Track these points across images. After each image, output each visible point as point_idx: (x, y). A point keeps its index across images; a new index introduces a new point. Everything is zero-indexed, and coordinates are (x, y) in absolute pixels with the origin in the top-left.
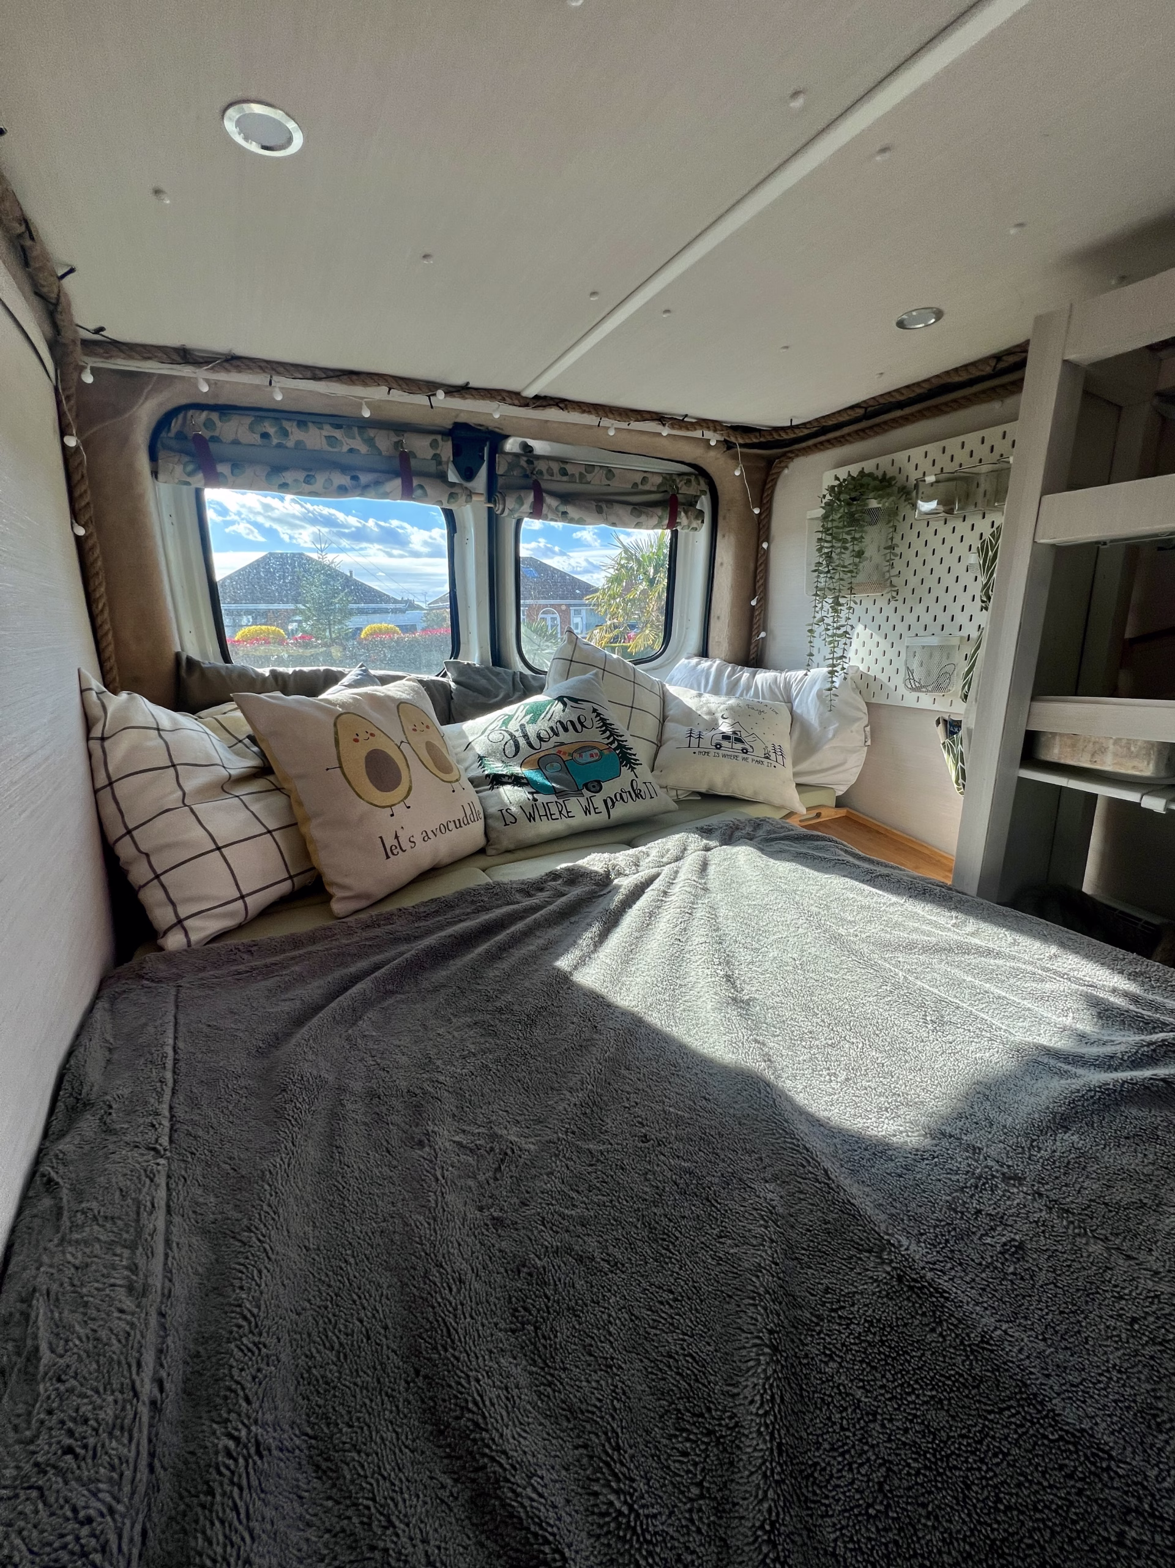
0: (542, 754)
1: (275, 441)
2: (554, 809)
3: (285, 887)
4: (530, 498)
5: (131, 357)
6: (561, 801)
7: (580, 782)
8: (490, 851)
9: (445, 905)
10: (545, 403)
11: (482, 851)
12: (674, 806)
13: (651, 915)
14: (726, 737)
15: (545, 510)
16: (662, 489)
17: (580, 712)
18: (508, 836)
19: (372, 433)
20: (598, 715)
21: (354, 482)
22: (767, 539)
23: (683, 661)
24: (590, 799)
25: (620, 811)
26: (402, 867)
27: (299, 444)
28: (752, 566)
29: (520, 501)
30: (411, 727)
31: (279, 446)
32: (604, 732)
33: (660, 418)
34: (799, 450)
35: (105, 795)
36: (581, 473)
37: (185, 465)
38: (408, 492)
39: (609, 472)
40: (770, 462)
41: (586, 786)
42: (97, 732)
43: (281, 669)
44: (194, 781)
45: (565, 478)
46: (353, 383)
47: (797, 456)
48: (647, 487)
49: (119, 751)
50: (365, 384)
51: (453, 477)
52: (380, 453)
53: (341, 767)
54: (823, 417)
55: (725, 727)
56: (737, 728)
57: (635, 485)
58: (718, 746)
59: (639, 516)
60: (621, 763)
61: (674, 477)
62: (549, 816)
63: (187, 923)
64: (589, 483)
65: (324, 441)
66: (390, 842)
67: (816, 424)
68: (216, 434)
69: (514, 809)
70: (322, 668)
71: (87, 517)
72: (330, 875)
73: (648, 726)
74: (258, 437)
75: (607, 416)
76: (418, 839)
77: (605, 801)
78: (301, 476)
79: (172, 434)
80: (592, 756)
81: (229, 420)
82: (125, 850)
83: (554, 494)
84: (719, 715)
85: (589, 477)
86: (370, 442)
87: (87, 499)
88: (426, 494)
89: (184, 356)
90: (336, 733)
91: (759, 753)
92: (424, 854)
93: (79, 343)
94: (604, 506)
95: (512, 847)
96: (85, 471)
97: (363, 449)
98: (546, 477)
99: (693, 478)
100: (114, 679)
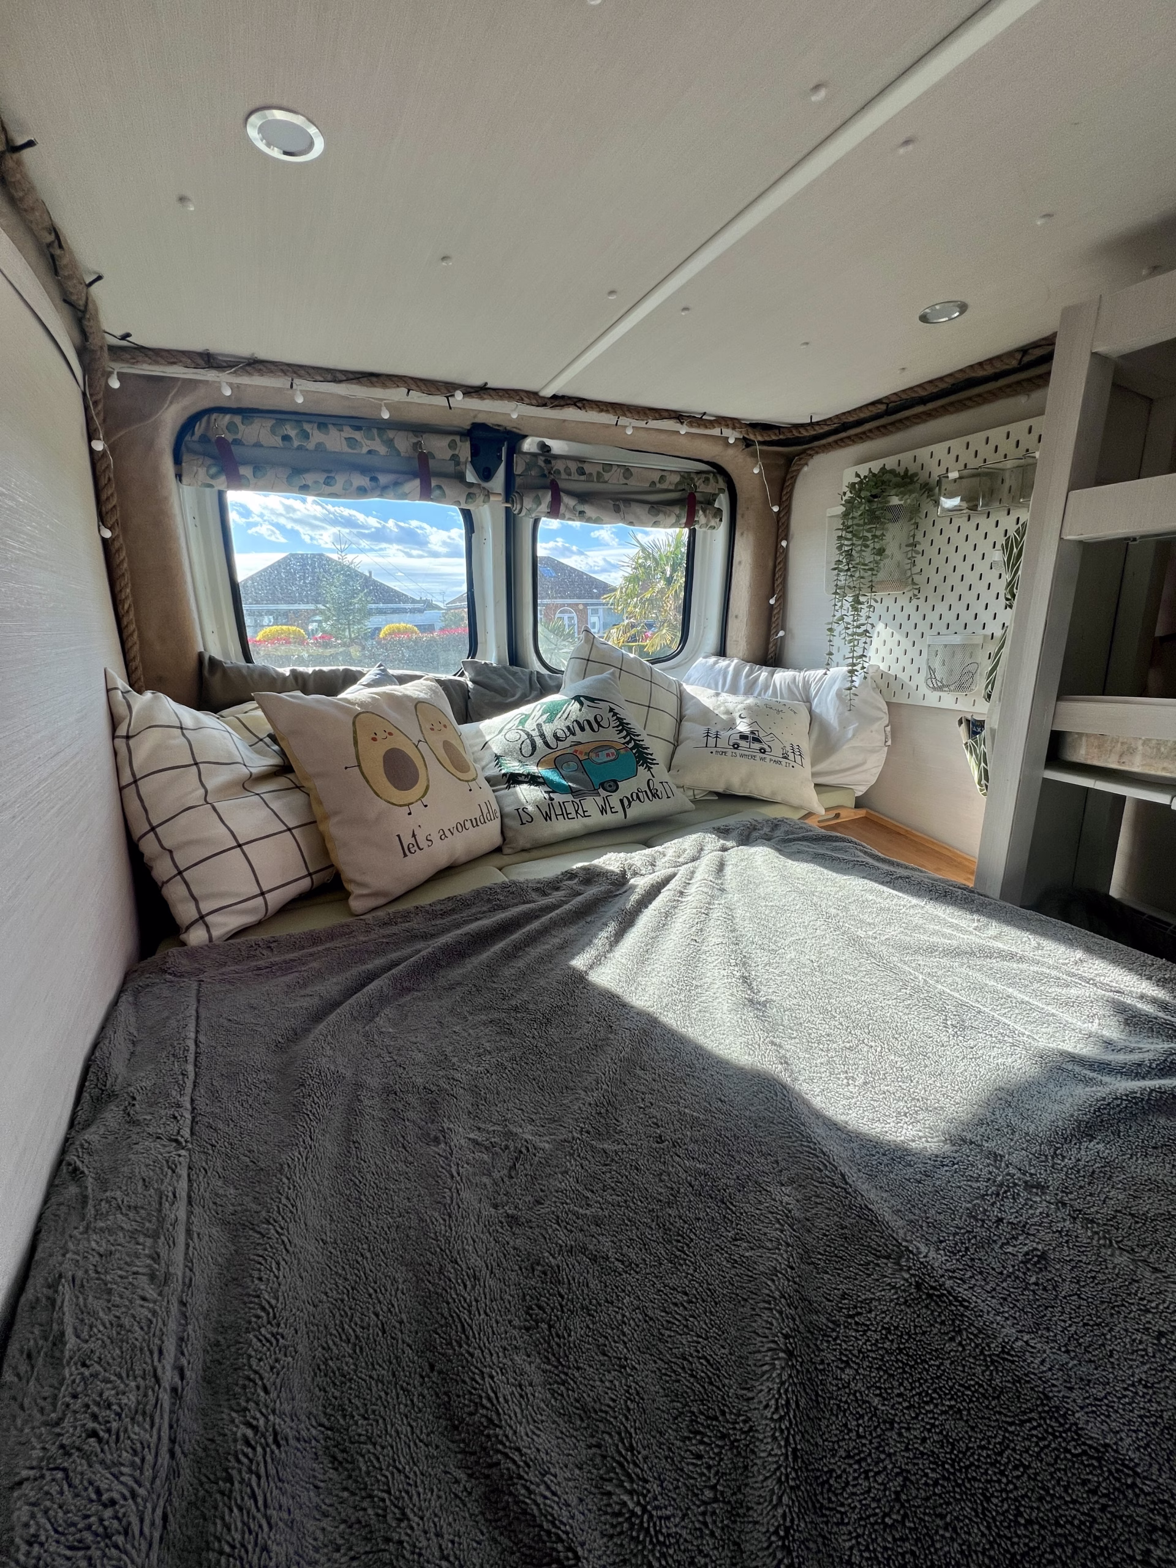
0: (559, 753)
1: (296, 443)
2: (570, 809)
3: (305, 884)
4: (548, 498)
5: (157, 363)
6: (577, 801)
7: (597, 782)
8: (506, 850)
9: (461, 904)
10: (562, 403)
11: (498, 850)
12: (691, 806)
13: (667, 915)
14: (743, 737)
15: (562, 509)
16: (680, 488)
17: (597, 711)
18: (525, 835)
19: (391, 434)
20: (615, 714)
21: (373, 484)
22: (786, 538)
23: (700, 660)
24: (605, 799)
25: (636, 811)
26: (419, 866)
27: (319, 446)
28: (771, 564)
29: (538, 501)
30: (429, 726)
31: (300, 448)
32: (621, 731)
33: (678, 416)
34: (819, 447)
35: (130, 792)
36: (598, 473)
37: (209, 468)
38: (426, 493)
39: (627, 472)
40: (789, 460)
41: (602, 785)
42: (122, 731)
43: (301, 669)
44: (216, 779)
45: (583, 478)
46: (373, 385)
47: (817, 453)
48: (664, 486)
49: (143, 750)
50: (384, 386)
51: (471, 477)
52: (398, 454)
53: (359, 766)
54: (844, 414)
55: (743, 727)
56: (756, 728)
57: (653, 483)
58: (736, 746)
59: (657, 515)
60: (638, 762)
61: (693, 475)
62: (565, 815)
63: (208, 919)
64: (606, 482)
65: (344, 442)
66: (407, 840)
67: (836, 421)
68: (239, 436)
69: (530, 808)
70: (341, 668)
71: (114, 520)
72: (349, 872)
73: (665, 725)
74: (279, 439)
75: (624, 415)
76: (435, 837)
77: (621, 801)
78: (321, 477)
79: (196, 437)
80: (608, 755)
81: (252, 423)
82: (148, 847)
83: (571, 494)
84: (736, 715)
85: (606, 476)
86: (389, 443)
87: (114, 501)
88: (444, 495)
89: (208, 360)
90: (355, 732)
91: (777, 752)
92: (441, 853)
93: (106, 349)
94: (622, 506)
95: (528, 846)
96: (112, 476)
97: (382, 450)
98: (564, 476)
99: (711, 476)
100: (139, 679)
